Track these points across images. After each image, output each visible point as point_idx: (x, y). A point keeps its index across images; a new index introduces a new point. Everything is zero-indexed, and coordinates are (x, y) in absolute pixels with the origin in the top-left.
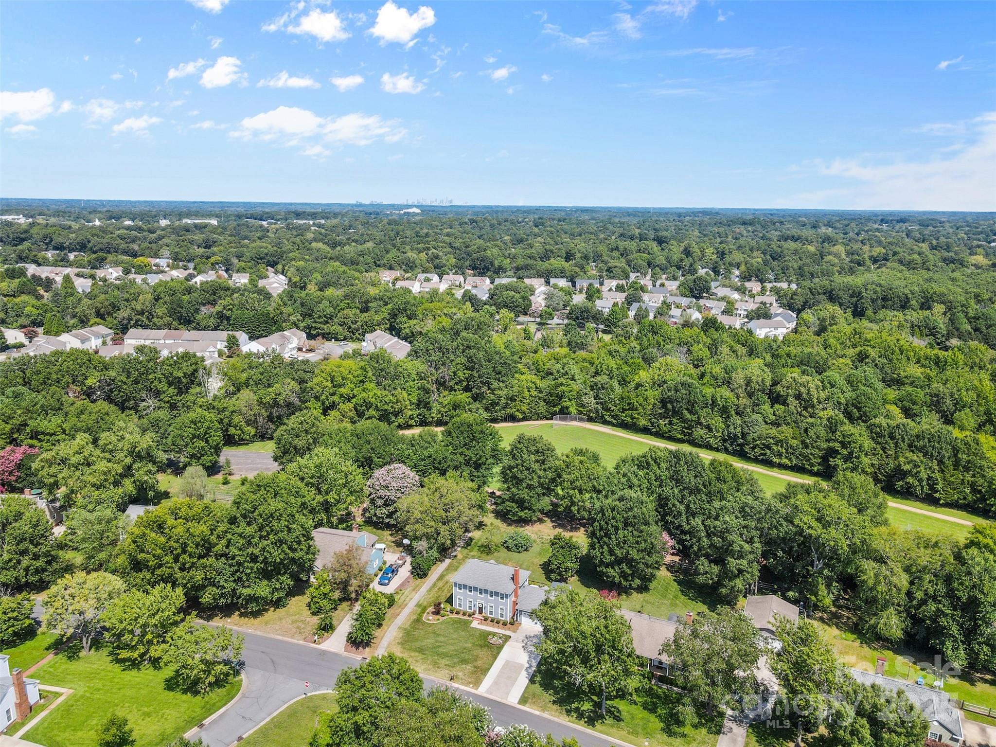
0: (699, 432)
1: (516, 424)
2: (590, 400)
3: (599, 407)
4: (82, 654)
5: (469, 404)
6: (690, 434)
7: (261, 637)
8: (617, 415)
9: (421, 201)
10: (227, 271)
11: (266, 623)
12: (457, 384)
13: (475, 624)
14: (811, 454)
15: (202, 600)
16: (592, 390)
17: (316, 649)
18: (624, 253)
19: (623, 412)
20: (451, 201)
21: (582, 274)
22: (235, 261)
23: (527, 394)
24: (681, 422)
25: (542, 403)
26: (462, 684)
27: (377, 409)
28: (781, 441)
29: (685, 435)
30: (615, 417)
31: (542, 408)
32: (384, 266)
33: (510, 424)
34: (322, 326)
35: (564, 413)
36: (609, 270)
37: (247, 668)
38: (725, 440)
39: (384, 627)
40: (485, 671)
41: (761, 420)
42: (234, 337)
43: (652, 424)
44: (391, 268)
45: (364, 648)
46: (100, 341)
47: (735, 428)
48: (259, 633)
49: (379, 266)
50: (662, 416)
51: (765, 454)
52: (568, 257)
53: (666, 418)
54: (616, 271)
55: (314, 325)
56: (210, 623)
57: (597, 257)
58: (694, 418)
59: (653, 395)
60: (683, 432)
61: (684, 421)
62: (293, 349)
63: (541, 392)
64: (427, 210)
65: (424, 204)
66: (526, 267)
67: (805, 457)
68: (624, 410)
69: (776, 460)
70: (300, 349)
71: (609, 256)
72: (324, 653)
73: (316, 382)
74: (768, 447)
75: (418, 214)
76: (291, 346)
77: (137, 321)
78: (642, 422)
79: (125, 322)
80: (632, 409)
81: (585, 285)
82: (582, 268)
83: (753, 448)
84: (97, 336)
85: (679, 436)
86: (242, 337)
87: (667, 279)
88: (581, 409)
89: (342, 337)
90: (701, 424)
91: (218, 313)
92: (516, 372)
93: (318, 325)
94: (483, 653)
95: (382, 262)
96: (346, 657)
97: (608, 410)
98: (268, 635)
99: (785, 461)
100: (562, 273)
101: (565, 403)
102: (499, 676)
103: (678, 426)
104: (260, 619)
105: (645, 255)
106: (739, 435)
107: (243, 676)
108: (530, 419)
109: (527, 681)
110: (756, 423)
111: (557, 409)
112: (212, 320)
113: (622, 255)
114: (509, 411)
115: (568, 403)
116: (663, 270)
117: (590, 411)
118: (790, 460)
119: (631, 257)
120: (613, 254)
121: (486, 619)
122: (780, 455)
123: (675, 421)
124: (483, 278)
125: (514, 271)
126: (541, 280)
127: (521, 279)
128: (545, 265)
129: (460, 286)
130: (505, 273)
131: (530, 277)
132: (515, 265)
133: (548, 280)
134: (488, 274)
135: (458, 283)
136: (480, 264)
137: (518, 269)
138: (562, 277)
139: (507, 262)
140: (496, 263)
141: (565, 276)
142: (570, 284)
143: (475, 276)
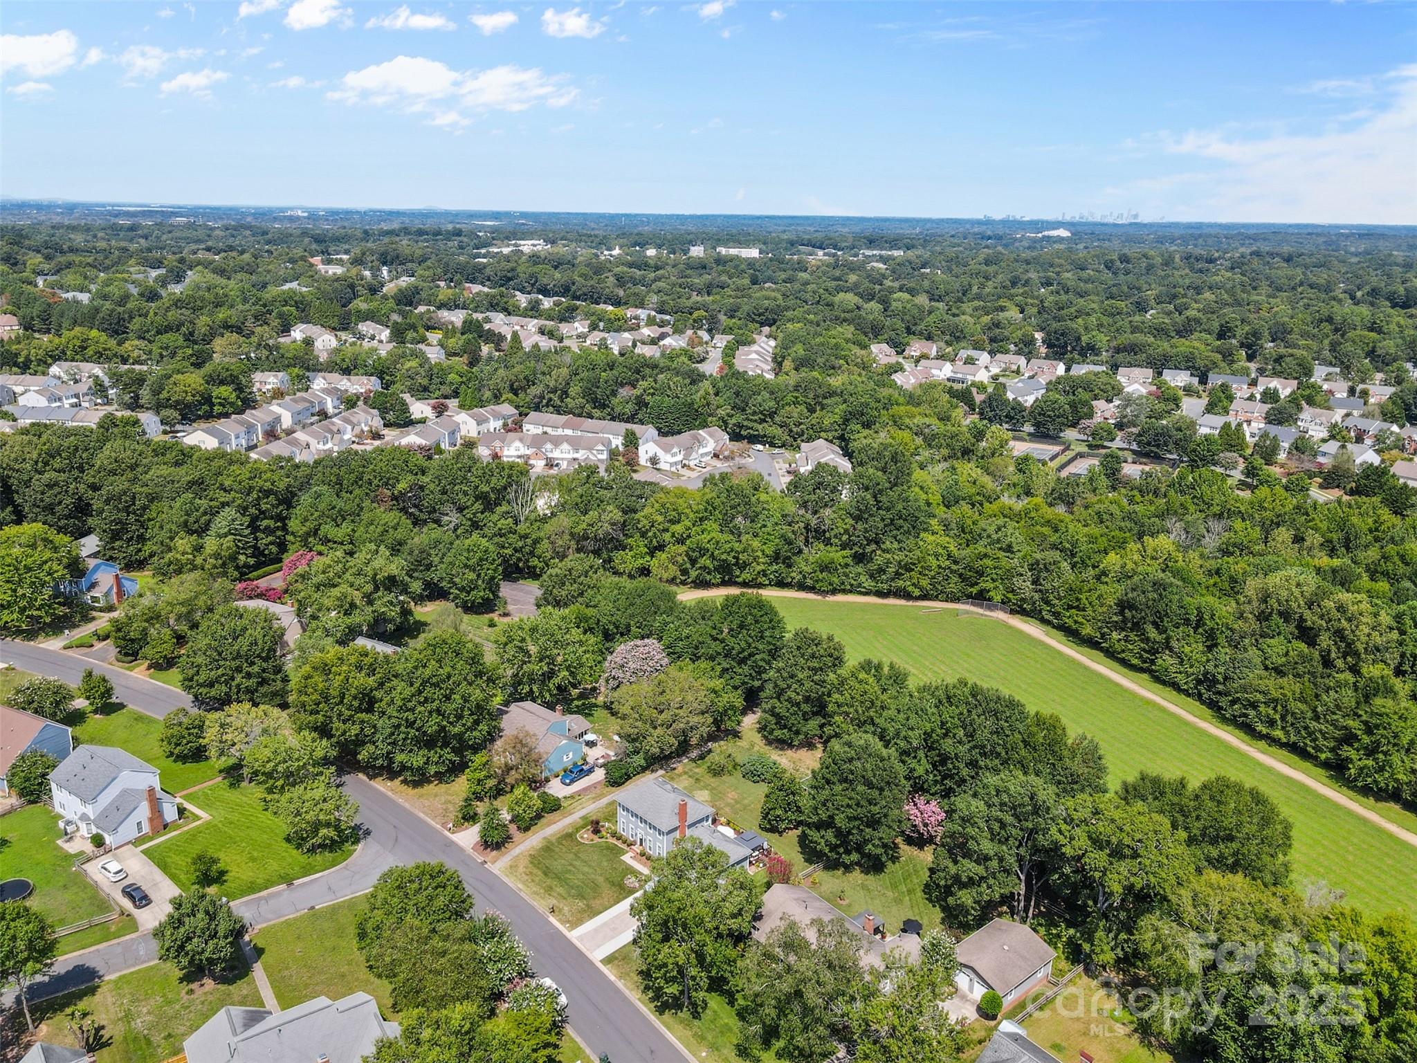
0: (1166, 661)
1: (910, 603)
2: (1025, 586)
3: (1037, 596)
4: (243, 784)
5: (847, 565)
6: (1153, 662)
7: (405, 810)
8: (1059, 613)
9: (1086, 214)
10: (710, 331)
11: (421, 796)
12: (836, 536)
13: (627, 858)
14: (1320, 731)
15: (360, 757)
16: (1030, 570)
17: (447, 838)
19: (1067, 610)
20: (1136, 216)
21: (1223, 365)
22: (722, 317)
23: (933, 562)
24: (1142, 641)
25: (955, 579)
26: (560, 920)
27: (713, 557)
28: (1275, 701)
29: (1145, 662)
30: (1057, 615)
31: (954, 585)
32: (921, 333)
33: (902, 602)
34: (756, 425)
35: (981, 598)
37: (369, 839)
38: (1199, 682)
39: (530, 833)
40: (594, 913)
41: (1257, 661)
42: (633, 434)
43: (1103, 635)
44: (929, 338)
45: (493, 850)
46: (500, 423)
47: (1216, 666)
48: (407, 805)
49: (914, 333)
50: (1120, 627)
51: (1246, 715)
53: (1123, 629)
55: (745, 423)
56: (372, 782)
58: (1159, 638)
59: (1112, 592)
60: (1141, 657)
61: (1148, 640)
62: (707, 454)
63: (956, 562)
64: (1082, 231)
65: (1090, 219)
66: (1132, 349)
67: (1310, 734)
68: (1070, 607)
69: (1260, 727)
70: (716, 456)
72: (453, 843)
73: (648, 513)
74: (1254, 706)
75: (1063, 239)
76: (702, 451)
77: (550, 399)
78: (1087, 630)
79: (536, 400)
80: (1077, 608)
82: (1225, 355)
83: (1233, 702)
84: (496, 416)
85: (1135, 661)
86: (647, 433)
88: (1010, 595)
89: (779, 443)
90: (1171, 650)
91: (637, 397)
92: (925, 530)
93: (750, 424)
94: (607, 891)
95: (919, 328)
96: (469, 856)
97: (1047, 603)
98: (413, 810)
99: (1278, 733)
101: (985, 584)
102: (605, 924)
103: (1136, 646)
104: (419, 790)
106: (1220, 678)
107: (360, 847)
108: (936, 598)
109: (631, 938)
110: (1250, 666)
111: (974, 590)
112: (630, 406)
114: (900, 583)
115: (989, 585)
117: (1023, 600)
118: (1287, 733)
121: (643, 854)
122: (1272, 723)
123: (1132, 636)
124: (1054, 362)
125: (1110, 354)
126: (1149, 372)
127: (1115, 367)
128: (1164, 346)
129: (1018, 372)
130: (1097, 355)
131: (1130, 365)
132: (1114, 343)
133: (1160, 374)
134: (1068, 356)
135: (1014, 367)
136: (1058, 339)
137: (1118, 350)
138: (1187, 368)
139: (1102, 339)
140: (1085, 339)
141: (1194, 367)
142: (1195, 381)
143: (1047, 357)
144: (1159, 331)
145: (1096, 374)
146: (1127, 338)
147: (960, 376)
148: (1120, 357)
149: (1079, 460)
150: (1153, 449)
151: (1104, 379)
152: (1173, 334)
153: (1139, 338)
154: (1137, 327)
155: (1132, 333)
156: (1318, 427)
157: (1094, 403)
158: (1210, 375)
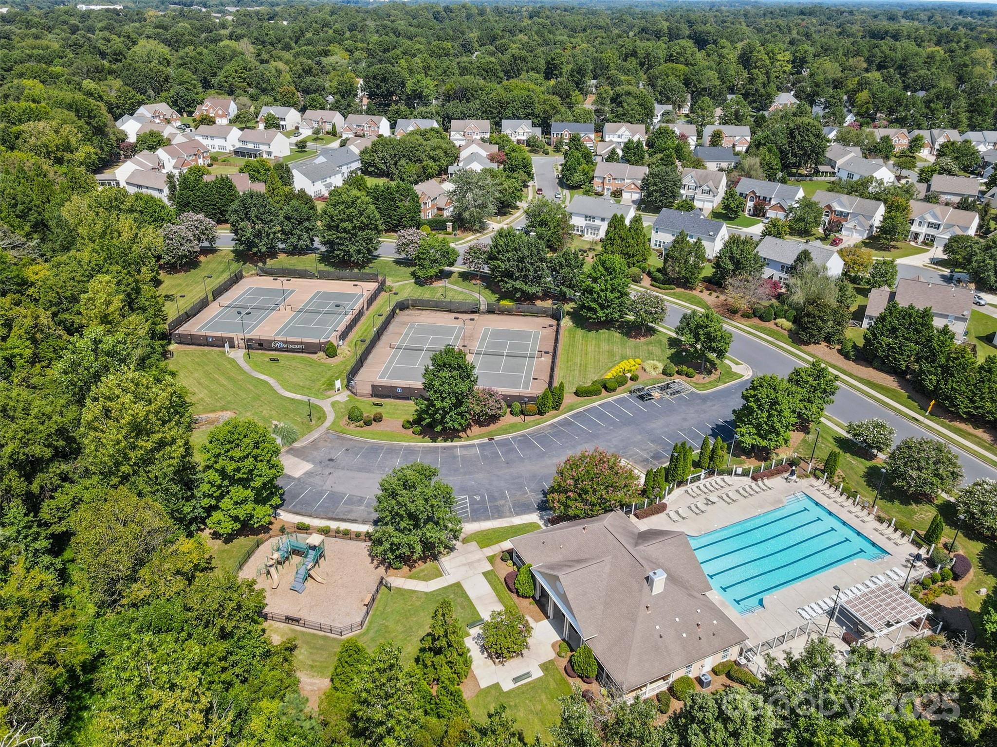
18: (646, 63)
21: (563, 109)
36: (616, 100)
52: (550, 71)
54: (630, 103)
57: (600, 70)
66: (464, 95)
71: (620, 69)
81: (566, 136)
82: (565, 96)
87: (725, 122)
100: (526, 107)
105: (681, 67)
113: (642, 65)
116: (718, 99)
119: (655, 71)
120: (627, 65)
124: (375, 118)
125: (440, 102)
126: (486, 124)
127: (446, 120)
128: (496, 90)
129: (333, 133)
130: (425, 105)
131: (464, 116)
132: (443, 89)
133: (498, 124)
134: (394, 107)
135: (328, 127)
136: (378, 87)
137: (448, 98)
138: (527, 117)
139: (428, 85)
140: (409, 85)
141: (532, 114)
142: (538, 131)
143: (369, 112)
144: (487, 72)
145: (423, 134)
146: (456, 81)
147: (250, 146)
148: (452, 107)
149: (402, 317)
150: (518, 284)
151: (435, 141)
152: (501, 75)
153: (470, 80)
154: (465, 68)
155: (461, 75)
156: (705, 197)
157: (419, 188)
158: (552, 122)
